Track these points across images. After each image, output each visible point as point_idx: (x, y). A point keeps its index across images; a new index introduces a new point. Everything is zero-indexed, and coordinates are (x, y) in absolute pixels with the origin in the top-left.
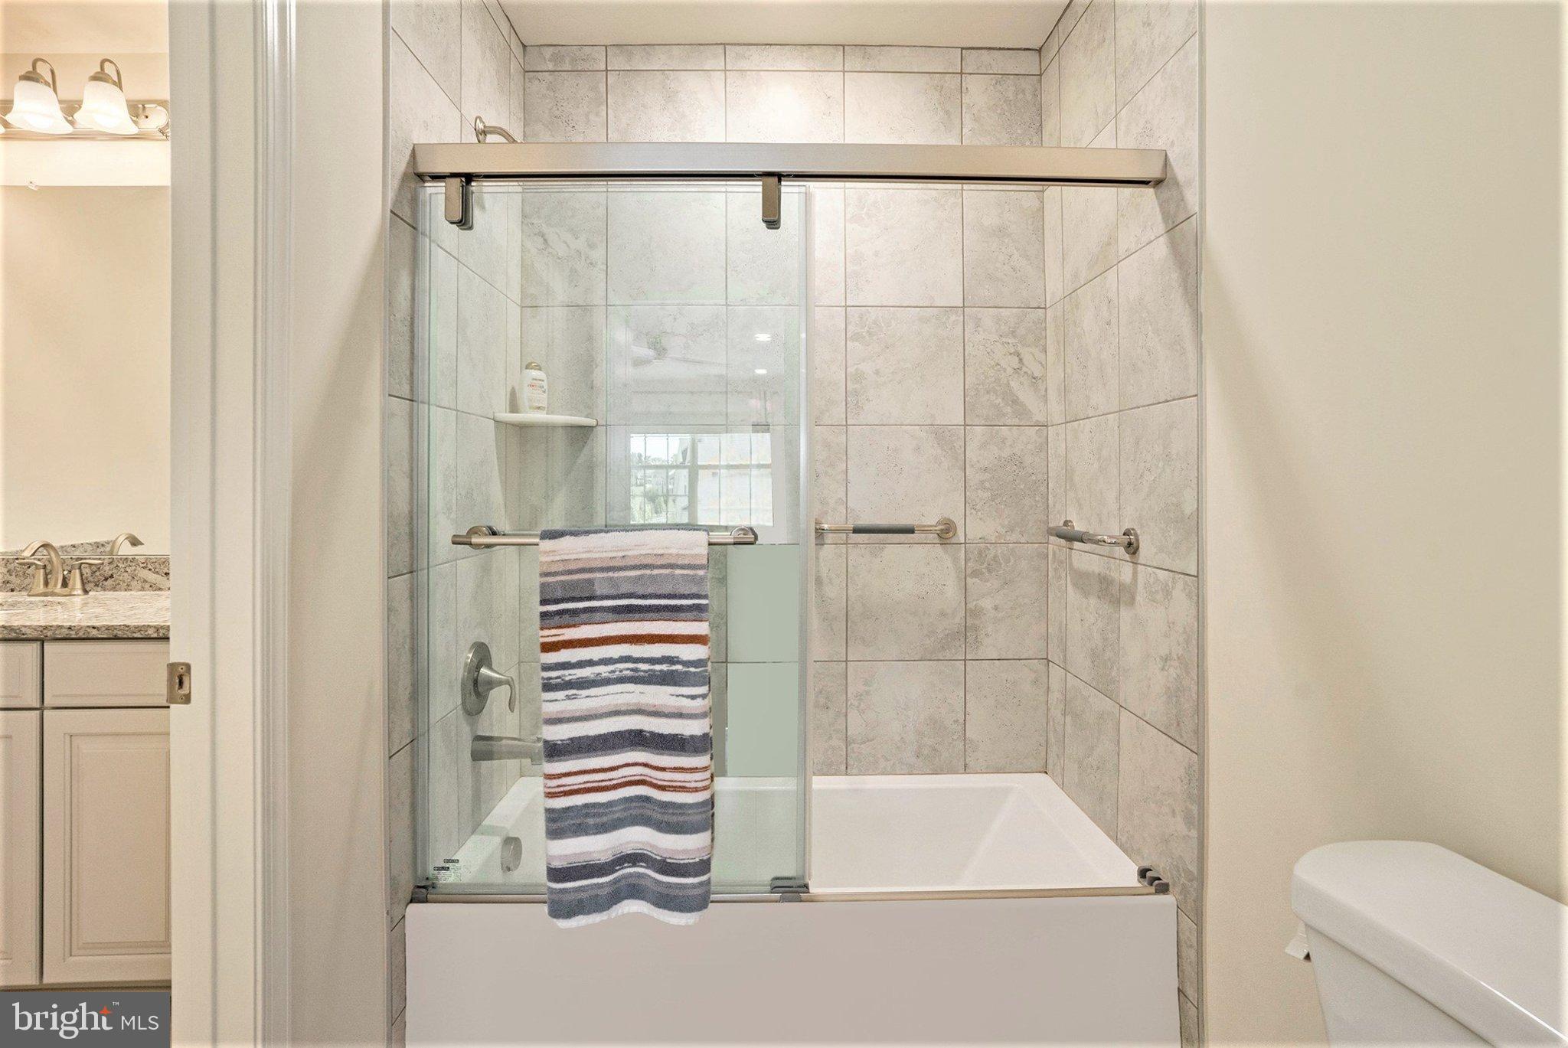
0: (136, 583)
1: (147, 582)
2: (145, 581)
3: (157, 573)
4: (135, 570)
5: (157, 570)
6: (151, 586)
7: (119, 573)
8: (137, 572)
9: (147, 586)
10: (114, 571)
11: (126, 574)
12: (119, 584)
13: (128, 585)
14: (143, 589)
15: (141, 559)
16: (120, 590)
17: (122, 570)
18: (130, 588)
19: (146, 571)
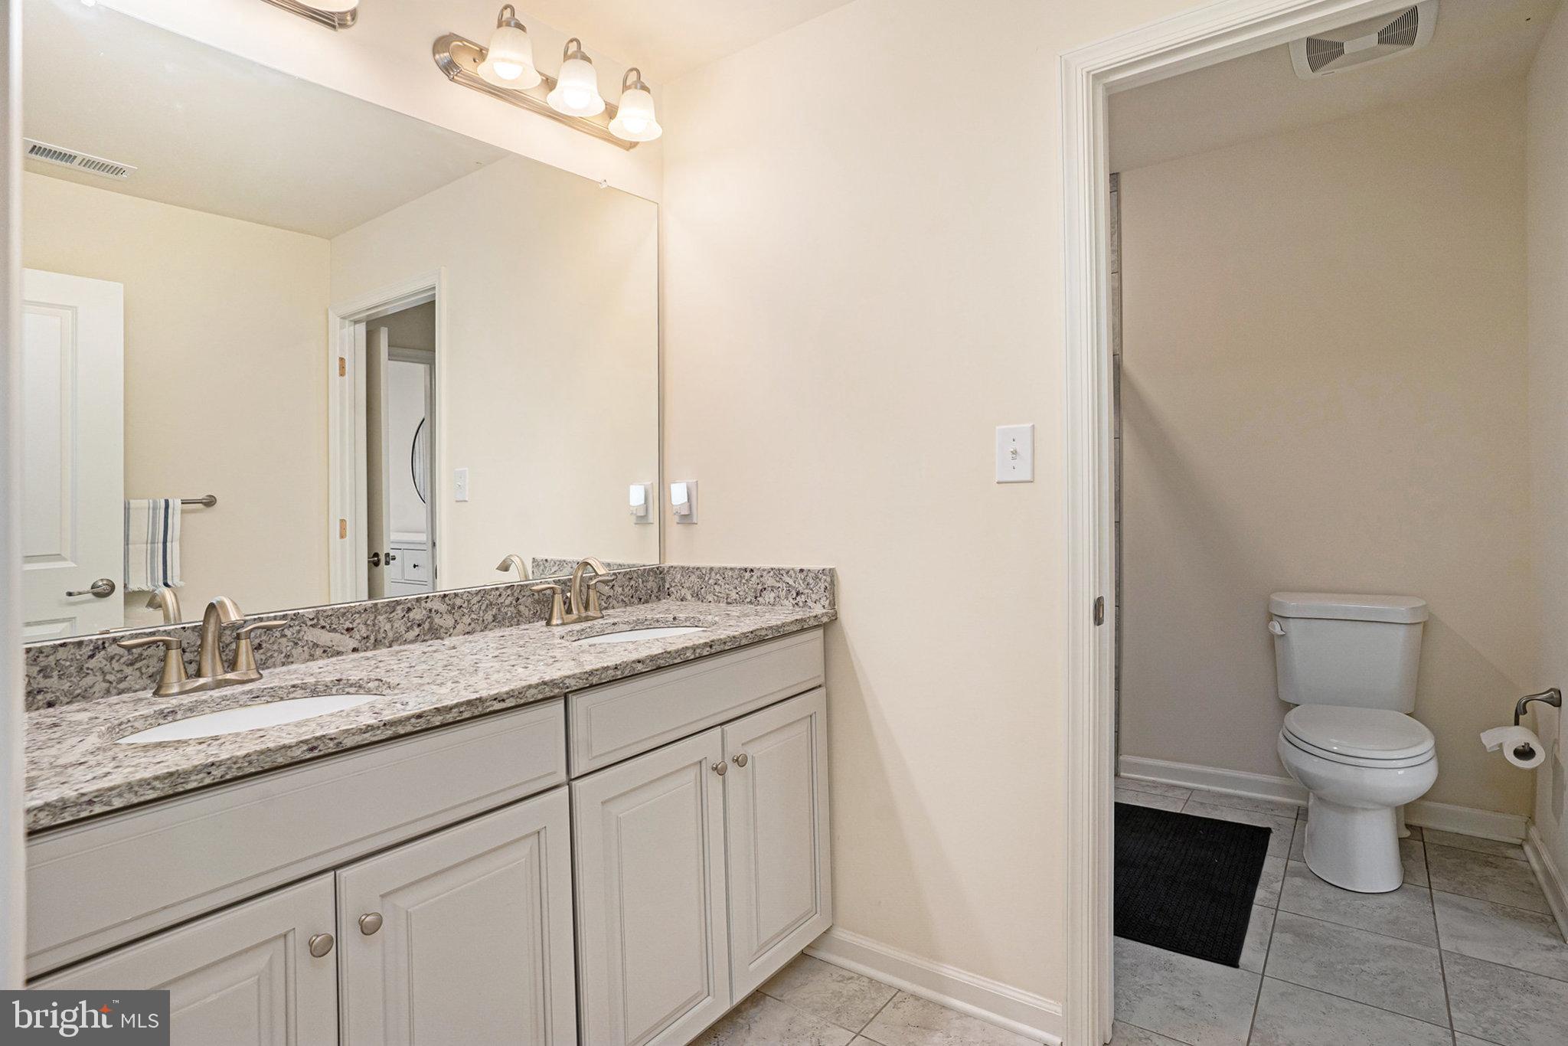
0: (300, 650)
1: (318, 646)
2: (316, 645)
3: (334, 630)
4: (299, 632)
5: (334, 626)
6: (324, 652)
7: (273, 639)
8: (302, 633)
9: (319, 652)
10: (264, 638)
11: (284, 640)
12: (272, 656)
13: (287, 656)
14: (312, 657)
15: (309, 613)
16: (274, 666)
17: (278, 634)
18: (290, 660)
19: (318, 631)
